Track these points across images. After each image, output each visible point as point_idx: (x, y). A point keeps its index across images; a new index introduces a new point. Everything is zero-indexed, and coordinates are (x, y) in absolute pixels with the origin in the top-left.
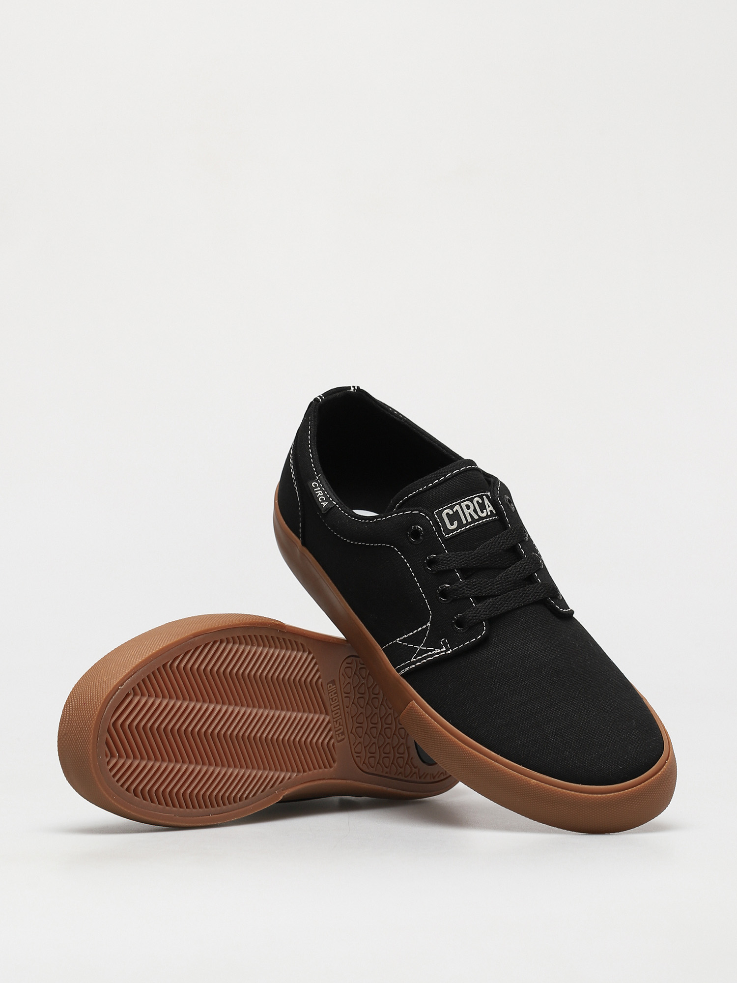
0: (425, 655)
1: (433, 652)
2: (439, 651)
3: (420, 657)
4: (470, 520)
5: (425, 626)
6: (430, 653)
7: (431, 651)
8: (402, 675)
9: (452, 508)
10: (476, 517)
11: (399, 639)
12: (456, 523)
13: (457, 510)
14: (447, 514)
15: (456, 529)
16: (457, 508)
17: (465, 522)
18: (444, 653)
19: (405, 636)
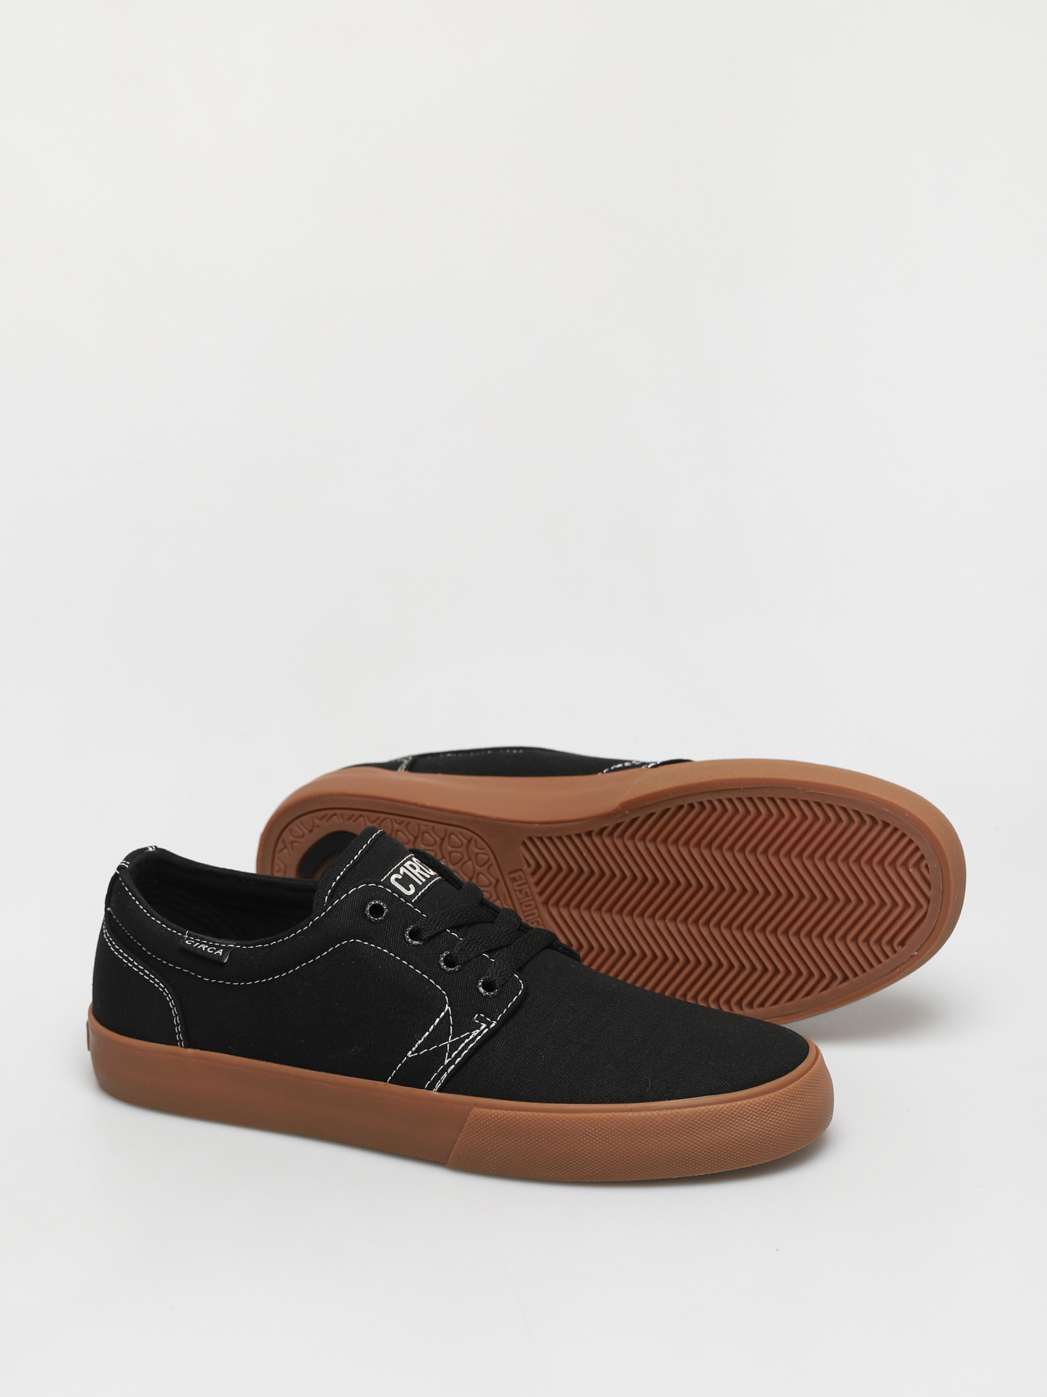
0: (461, 1046)
1: (471, 1037)
2: (478, 1031)
3: (456, 1052)
4: (424, 880)
5: (443, 1014)
6: (467, 1041)
7: (468, 1037)
8: (440, 1090)
9: (397, 871)
10: (429, 876)
11: (410, 1052)
12: (411, 886)
13: (404, 873)
14: (397, 880)
15: (416, 893)
16: (402, 870)
17: (421, 883)
18: (486, 1030)
19: (420, 1042)
